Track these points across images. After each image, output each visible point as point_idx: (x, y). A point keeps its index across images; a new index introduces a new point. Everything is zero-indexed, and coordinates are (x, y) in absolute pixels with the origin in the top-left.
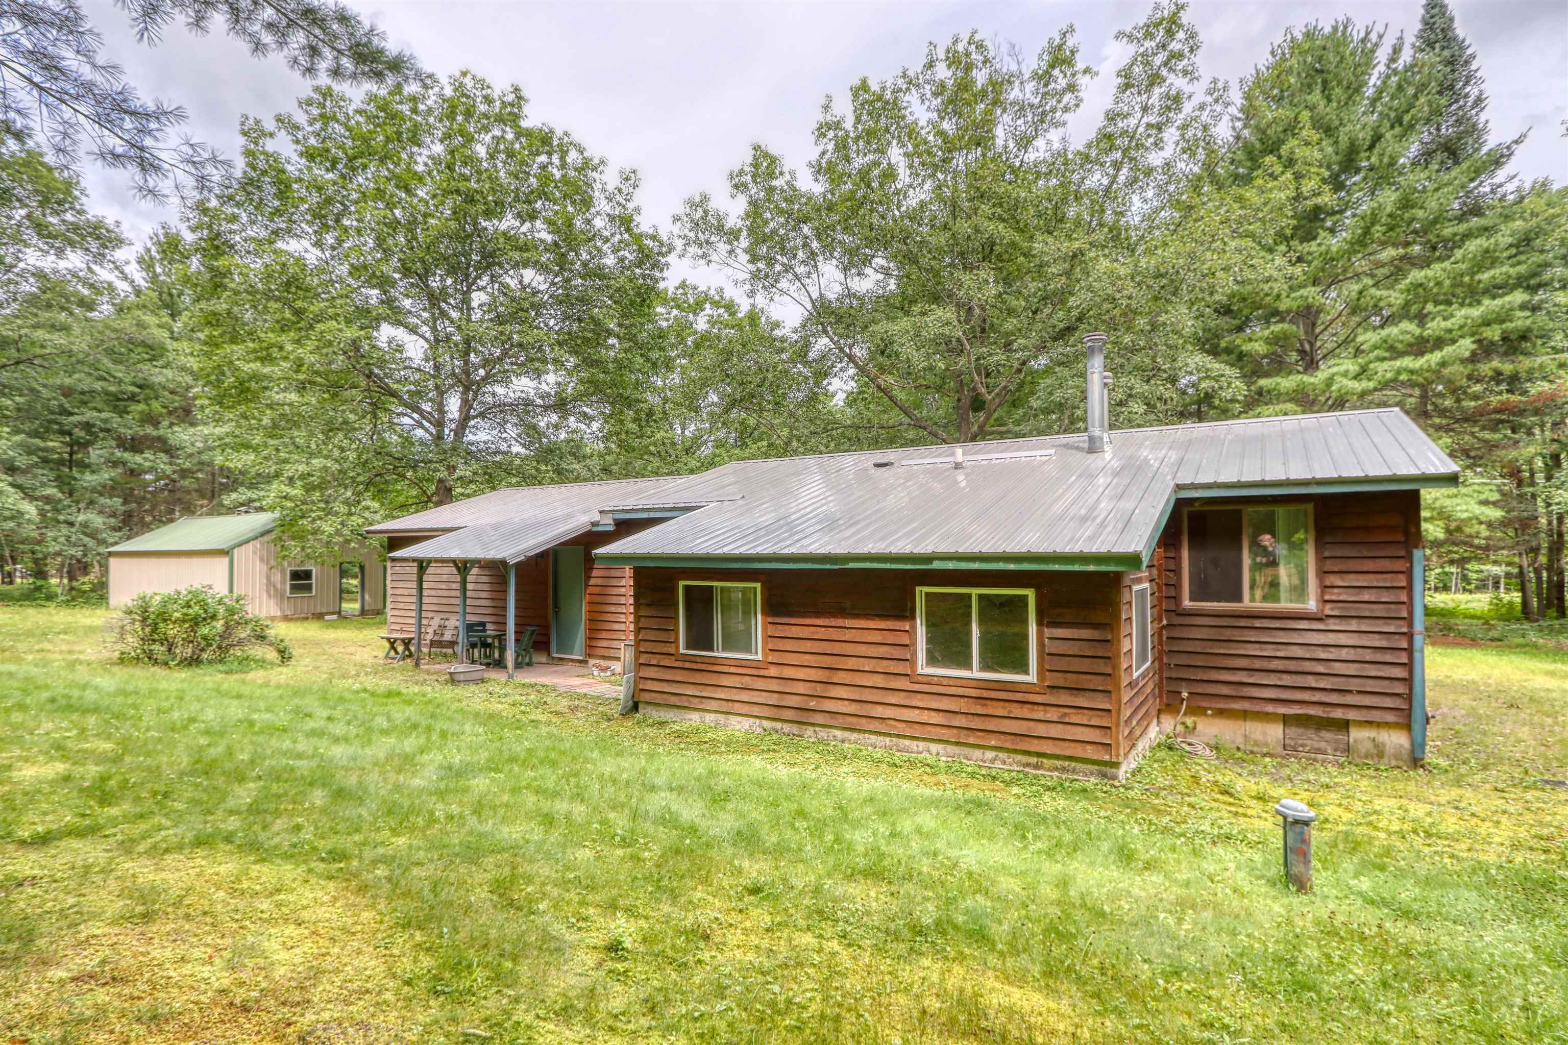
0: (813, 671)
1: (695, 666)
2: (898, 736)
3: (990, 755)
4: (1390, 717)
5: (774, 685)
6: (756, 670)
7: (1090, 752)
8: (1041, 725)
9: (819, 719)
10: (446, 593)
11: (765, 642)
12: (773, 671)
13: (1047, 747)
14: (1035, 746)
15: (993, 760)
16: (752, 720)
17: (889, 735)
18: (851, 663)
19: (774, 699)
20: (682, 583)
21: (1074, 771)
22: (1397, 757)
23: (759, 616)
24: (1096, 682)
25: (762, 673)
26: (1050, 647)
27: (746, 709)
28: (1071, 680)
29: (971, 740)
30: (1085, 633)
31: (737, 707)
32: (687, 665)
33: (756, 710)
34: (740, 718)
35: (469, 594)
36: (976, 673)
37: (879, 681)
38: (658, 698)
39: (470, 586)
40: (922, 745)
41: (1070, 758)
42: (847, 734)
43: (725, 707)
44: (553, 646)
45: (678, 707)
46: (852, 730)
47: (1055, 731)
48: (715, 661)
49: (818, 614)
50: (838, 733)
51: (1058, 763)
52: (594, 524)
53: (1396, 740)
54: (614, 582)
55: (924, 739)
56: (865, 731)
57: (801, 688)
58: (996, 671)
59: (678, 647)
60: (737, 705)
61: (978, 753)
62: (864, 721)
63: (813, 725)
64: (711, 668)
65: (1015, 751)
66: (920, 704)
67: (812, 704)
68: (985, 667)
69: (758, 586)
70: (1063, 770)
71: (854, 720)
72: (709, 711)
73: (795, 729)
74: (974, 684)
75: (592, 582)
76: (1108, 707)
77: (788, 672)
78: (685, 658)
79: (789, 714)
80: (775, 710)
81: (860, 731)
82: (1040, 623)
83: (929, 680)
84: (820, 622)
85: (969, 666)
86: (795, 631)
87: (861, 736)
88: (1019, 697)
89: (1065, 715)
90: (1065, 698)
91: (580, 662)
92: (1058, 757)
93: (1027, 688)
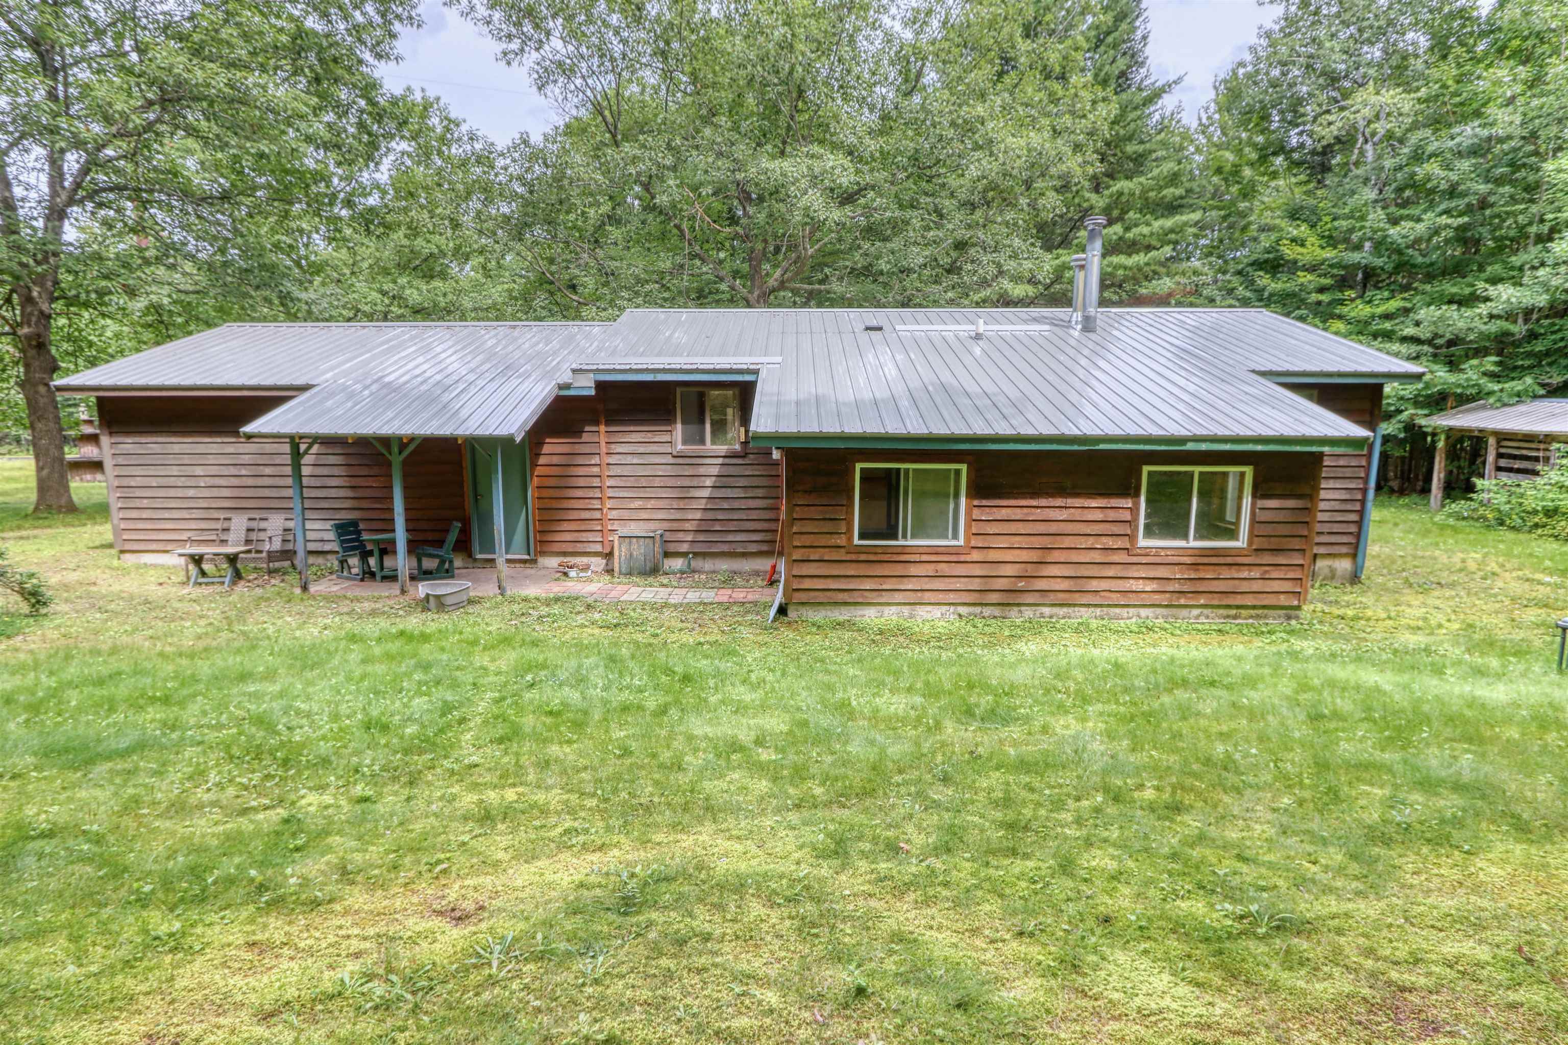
0: (1025, 552)
1: (872, 557)
2: (1109, 606)
3: (1196, 612)
4: (1344, 550)
5: (978, 570)
6: (954, 556)
7: (1283, 600)
8: (1245, 583)
9: (1030, 598)
10: (250, 482)
11: (968, 526)
12: (976, 556)
13: (1249, 601)
14: (1239, 600)
15: (1197, 617)
16: (944, 608)
17: (1101, 606)
18: (1067, 542)
19: (976, 584)
20: (859, 466)
21: (1266, 617)
22: (1343, 577)
23: (963, 500)
24: (1296, 544)
25: (962, 558)
26: (1262, 516)
27: (940, 597)
28: (1274, 543)
29: (1182, 602)
30: (1291, 503)
31: (928, 597)
32: (863, 557)
33: (952, 597)
34: (929, 608)
35: (305, 481)
36: (1193, 543)
37: (1097, 557)
38: (821, 597)
39: (305, 471)
40: (1132, 611)
41: (1264, 607)
42: (1056, 610)
43: (912, 598)
44: (476, 546)
45: (846, 604)
46: (1061, 605)
47: (1256, 586)
48: (903, 550)
49: (1035, 495)
50: (1047, 610)
51: (1252, 612)
52: (561, 387)
53: (1344, 565)
54: (580, 460)
55: (1135, 606)
56: (1075, 605)
57: (1009, 570)
58: (1210, 539)
59: (850, 539)
60: (927, 594)
61: (1185, 612)
62: (1077, 595)
63: (1019, 605)
64: (899, 558)
65: (1219, 607)
66: (1136, 575)
67: (1021, 584)
68: (1199, 536)
69: (964, 468)
70: (1258, 617)
71: (1067, 595)
72: (889, 604)
73: (997, 611)
74: (1190, 552)
75: (542, 460)
76: (1301, 562)
77: (993, 556)
78: (860, 550)
79: (994, 598)
80: (976, 595)
81: (1069, 605)
82: (1254, 496)
83: (1146, 552)
84: (1034, 503)
85: (1185, 537)
86: (1004, 513)
87: (1070, 610)
88: (1229, 560)
89: (1266, 572)
90: (1268, 559)
91: (525, 562)
92: (1254, 607)
93: (1238, 552)
